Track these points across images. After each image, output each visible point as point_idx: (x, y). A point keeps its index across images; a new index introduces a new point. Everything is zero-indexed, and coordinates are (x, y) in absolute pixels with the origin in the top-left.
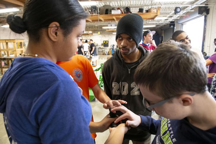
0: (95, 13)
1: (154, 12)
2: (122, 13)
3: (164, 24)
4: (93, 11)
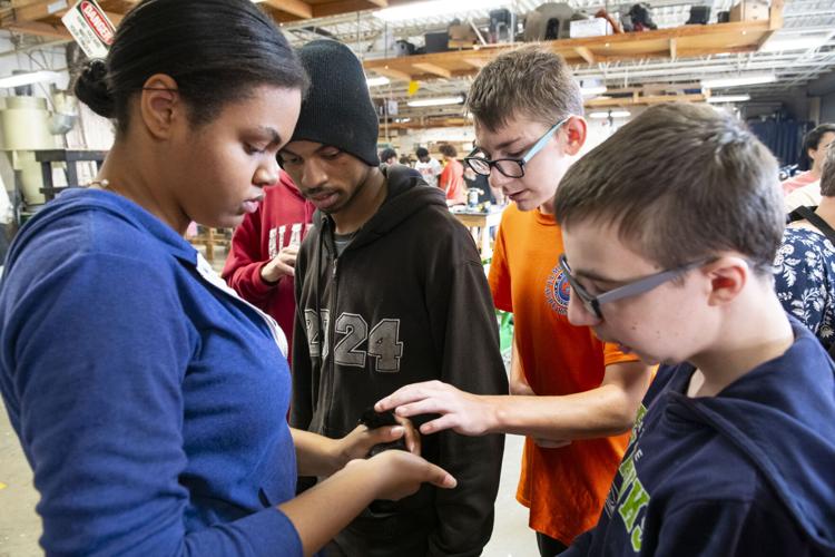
0: (506, 37)
1: (755, 18)
2: (615, 30)
3: (816, 71)
4: (498, 29)
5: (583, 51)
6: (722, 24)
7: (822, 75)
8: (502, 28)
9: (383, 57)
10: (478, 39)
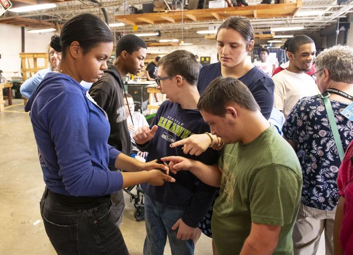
0: (180, 7)
1: (291, 2)
2: (229, 6)
3: (324, 24)
4: (176, 3)
5: (215, 14)
6: (276, 5)
7: (327, 27)
8: (178, 3)
9: (123, 14)
10: (167, 7)
